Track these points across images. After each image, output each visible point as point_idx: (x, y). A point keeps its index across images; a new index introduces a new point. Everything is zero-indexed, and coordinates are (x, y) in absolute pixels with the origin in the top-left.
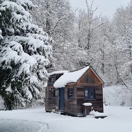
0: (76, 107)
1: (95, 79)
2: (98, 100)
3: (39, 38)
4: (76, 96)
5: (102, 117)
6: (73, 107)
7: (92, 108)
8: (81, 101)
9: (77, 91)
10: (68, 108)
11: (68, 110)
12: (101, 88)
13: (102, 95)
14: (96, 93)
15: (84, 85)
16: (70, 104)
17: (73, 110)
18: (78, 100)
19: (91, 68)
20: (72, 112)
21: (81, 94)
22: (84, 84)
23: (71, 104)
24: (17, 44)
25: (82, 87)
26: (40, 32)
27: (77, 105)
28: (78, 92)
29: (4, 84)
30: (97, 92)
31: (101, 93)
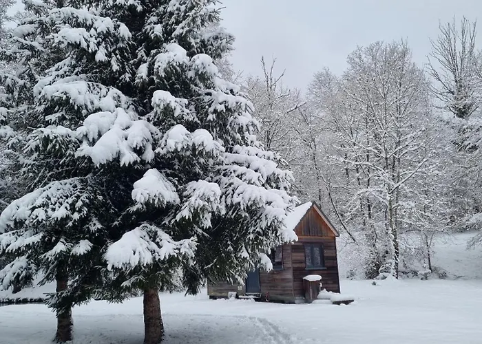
0: (291, 284)
1: (323, 227)
2: (329, 268)
3: (257, 155)
4: (290, 262)
5: (347, 302)
6: (284, 285)
7: (321, 285)
8: (300, 272)
9: (292, 252)
10: (270, 287)
11: (271, 292)
12: (333, 244)
13: (335, 258)
14: (325, 255)
15: (304, 240)
16: (274, 279)
17: (284, 290)
18: (295, 270)
19: (315, 206)
20: (281, 294)
21: (299, 258)
22: (304, 237)
23: (277, 279)
24: (248, 171)
25: (301, 244)
26: (252, 142)
27: (294, 281)
28: (294, 254)
29: (229, 245)
30: (327, 253)
31: (334, 255)
